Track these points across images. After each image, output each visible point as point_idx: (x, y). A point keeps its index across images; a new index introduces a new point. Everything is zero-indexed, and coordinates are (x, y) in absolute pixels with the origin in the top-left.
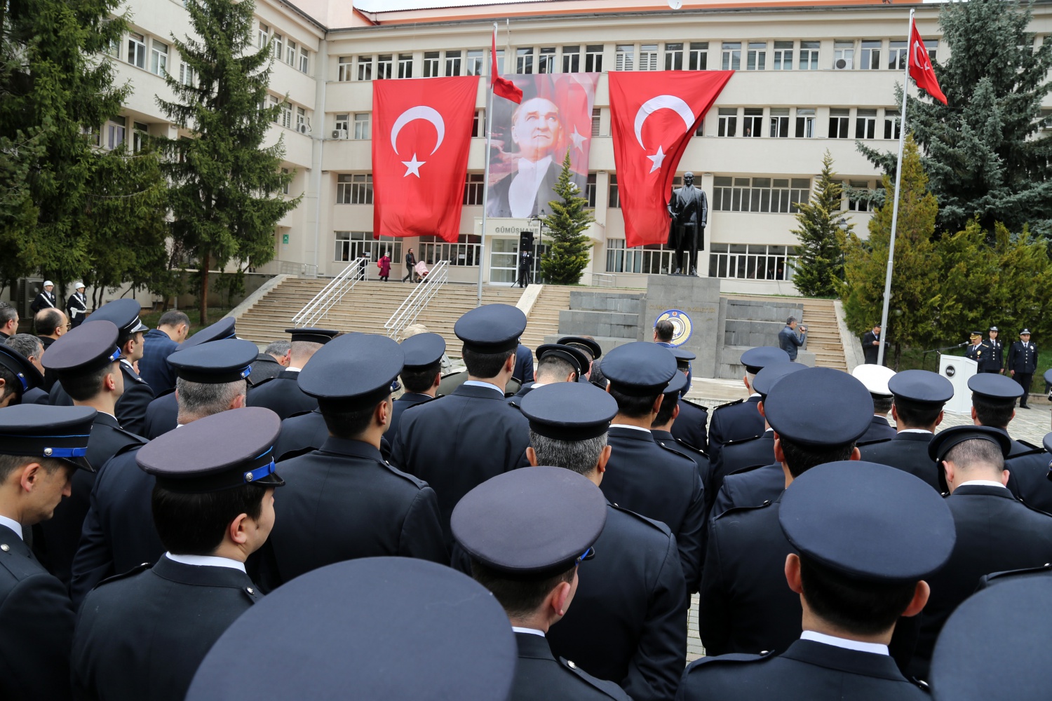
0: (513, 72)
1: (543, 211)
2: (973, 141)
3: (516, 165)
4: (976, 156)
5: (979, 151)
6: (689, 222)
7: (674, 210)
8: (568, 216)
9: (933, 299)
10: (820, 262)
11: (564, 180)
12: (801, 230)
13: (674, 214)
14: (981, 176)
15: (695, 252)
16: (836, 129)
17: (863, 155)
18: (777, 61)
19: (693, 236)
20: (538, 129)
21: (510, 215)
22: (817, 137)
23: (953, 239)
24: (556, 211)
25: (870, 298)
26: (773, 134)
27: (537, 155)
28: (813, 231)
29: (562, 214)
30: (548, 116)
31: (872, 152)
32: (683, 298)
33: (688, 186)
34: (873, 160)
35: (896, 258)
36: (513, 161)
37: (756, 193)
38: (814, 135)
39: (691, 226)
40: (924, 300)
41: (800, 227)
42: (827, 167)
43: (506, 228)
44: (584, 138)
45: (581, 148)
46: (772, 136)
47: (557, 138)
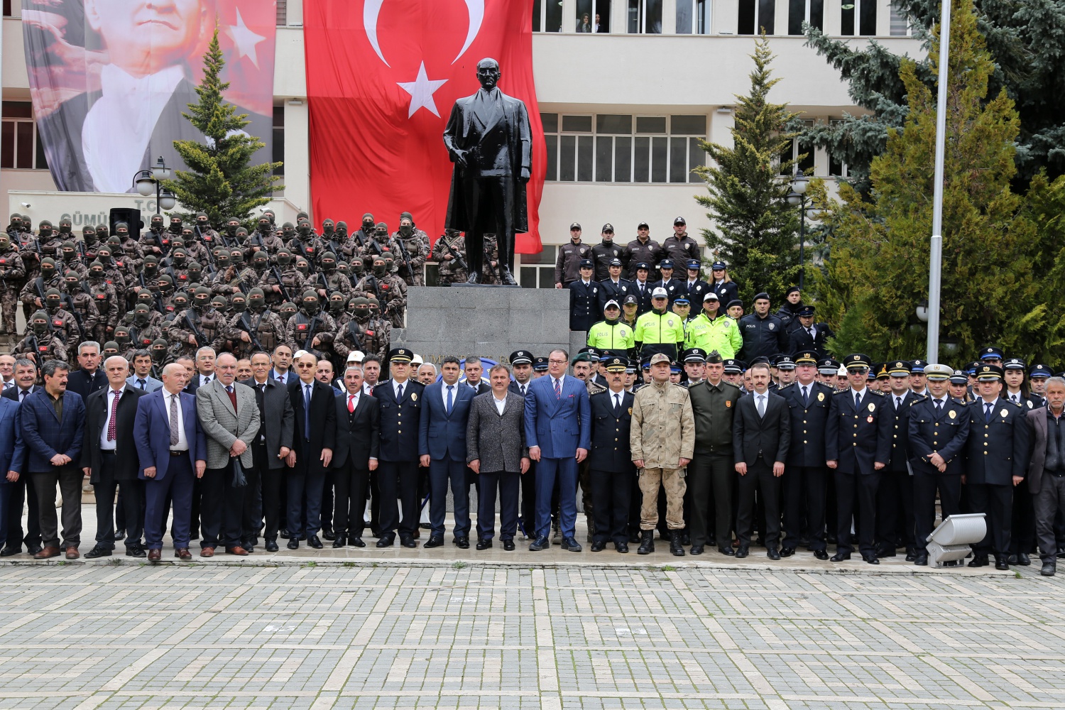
1: (161, 161)
2: (1046, 6)
3: (96, 76)
4: (1050, 37)
5: (1058, 26)
6: (491, 168)
7: (459, 142)
8: (221, 174)
9: (1029, 316)
10: (757, 261)
11: (209, 96)
12: (713, 198)
13: (459, 152)
15: (508, 234)
16: (752, 17)
17: (819, 54)
19: (502, 200)
20: (150, 6)
22: (716, 33)
23: (1056, 187)
24: (194, 164)
25: (888, 319)
26: (633, 28)
27: (149, 61)
28: (740, 197)
29: (206, 170)
31: (836, 47)
32: (489, 336)
33: (488, 89)
34: (839, 63)
35: (947, 232)
37: (604, 144)
38: (710, 30)
39: (496, 179)
40: (1008, 317)
41: (712, 192)
42: (761, 68)
43: (86, 217)
44: (261, 38)
45: (253, 57)
46: (630, 31)
47: (196, 30)
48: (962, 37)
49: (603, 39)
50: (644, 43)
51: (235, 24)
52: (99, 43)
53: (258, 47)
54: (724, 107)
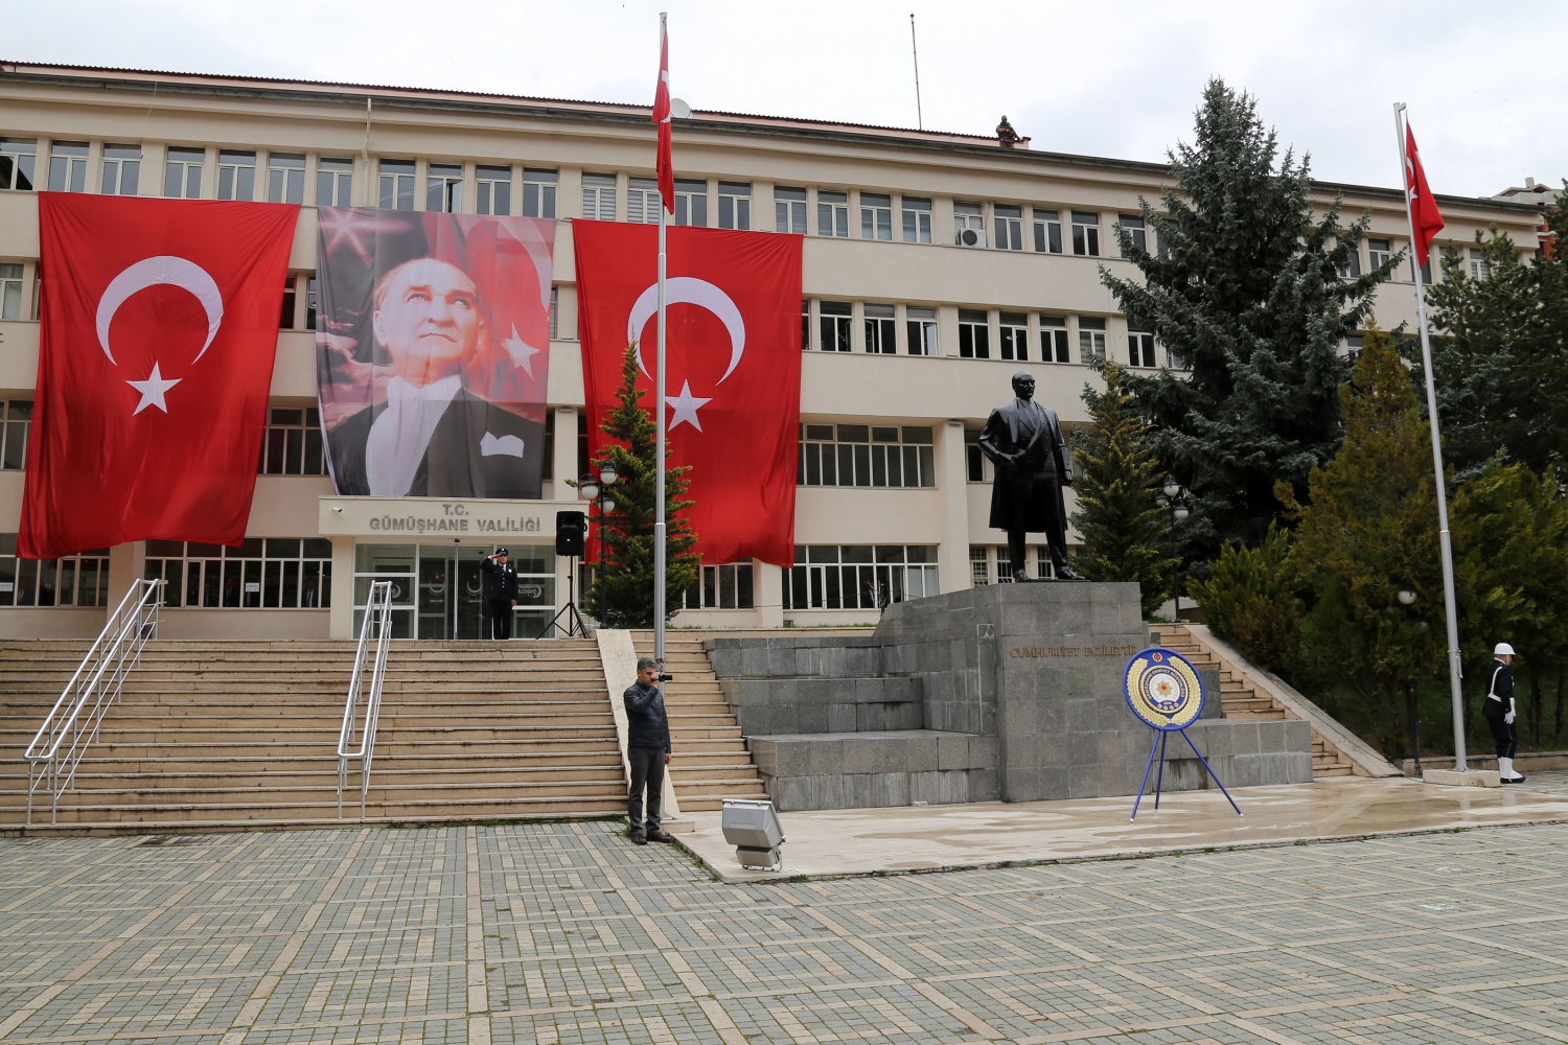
0: (372, 205)
3: (383, 390)
6: (1041, 471)
7: (1009, 447)
10: (1139, 557)
13: (1008, 456)
18: (867, 225)
20: (431, 321)
22: (945, 356)
26: (870, 348)
27: (429, 371)
30: (453, 297)
36: (377, 382)
37: (845, 451)
38: (936, 351)
43: (395, 521)
44: (535, 351)
45: (528, 368)
47: (474, 342)
50: (881, 361)
51: (511, 337)
52: (385, 357)
53: (532, 358)
54: (954, 420)
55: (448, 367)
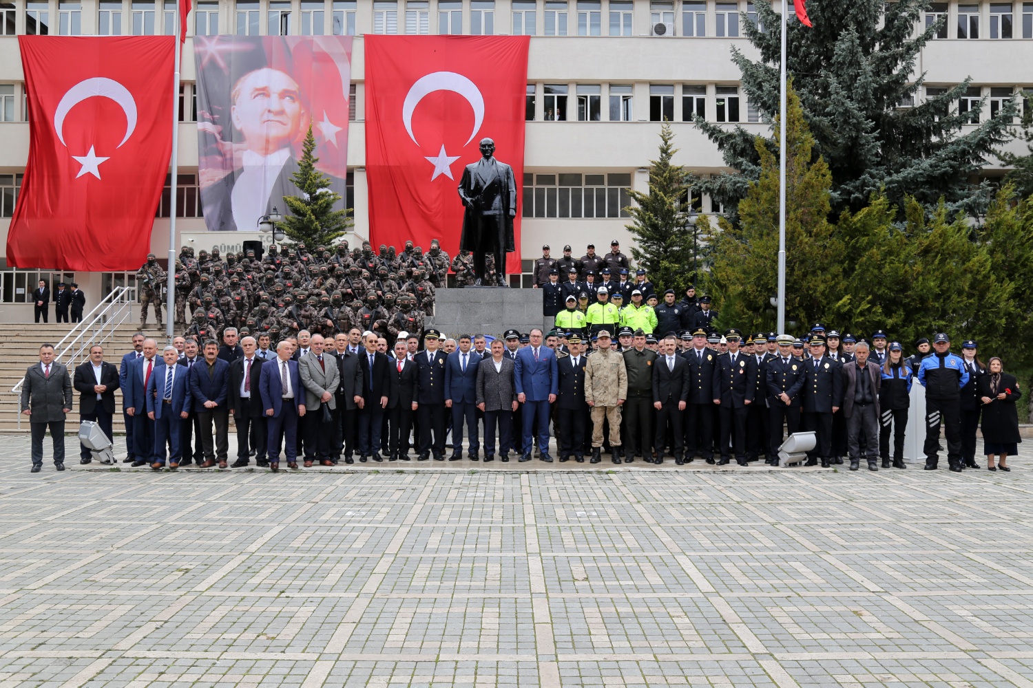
0: (231, 33)
1: (275, 209)
2: (846, 105)
3: (240, 159)
4: (849, 124)
5: (853, 117)
6: (490, 209)
7: (469, 192)
8: (313, 217)
9: (840, 302)
10: (666, 269)
11: (306, 167)
12: (636, 227)
13: (468, 199)
14: (855, 151)
15: (502, 253)
16: (659, 110)
17: (703, 133)
18: (582, 25)
19: (497, 230)
20: (269, 111)
21: (235, 228)
22: (636, 121)
23: (855, 219)
24: (296, 211)
25: (752, 306)
26: (581, 117)
27: (268, 146)
28: (654, 227)
29: (304, 215)
30: (284, 94)
31: (714, 129)
32: (490, 321)
33: (487, 158)
34: (716, 139)
35: (788, 249)
36: (235, 155)
37: (564, 193)
38: (632, 118)
39: (494, 216)
40: (828, 304)
41: (636, 223)
42: (666, 143)
43: (228, 247)
44: (339, 129)
45: (334, 141)
46: (580, 120)
47: (298, 125)
48: (793, 123)
49: (562, 124)
50: (589, 127)
51: (323, 120)
52: (241, 138)
53: (337, 134)
54: (642, 168)
55: (281, 143)
